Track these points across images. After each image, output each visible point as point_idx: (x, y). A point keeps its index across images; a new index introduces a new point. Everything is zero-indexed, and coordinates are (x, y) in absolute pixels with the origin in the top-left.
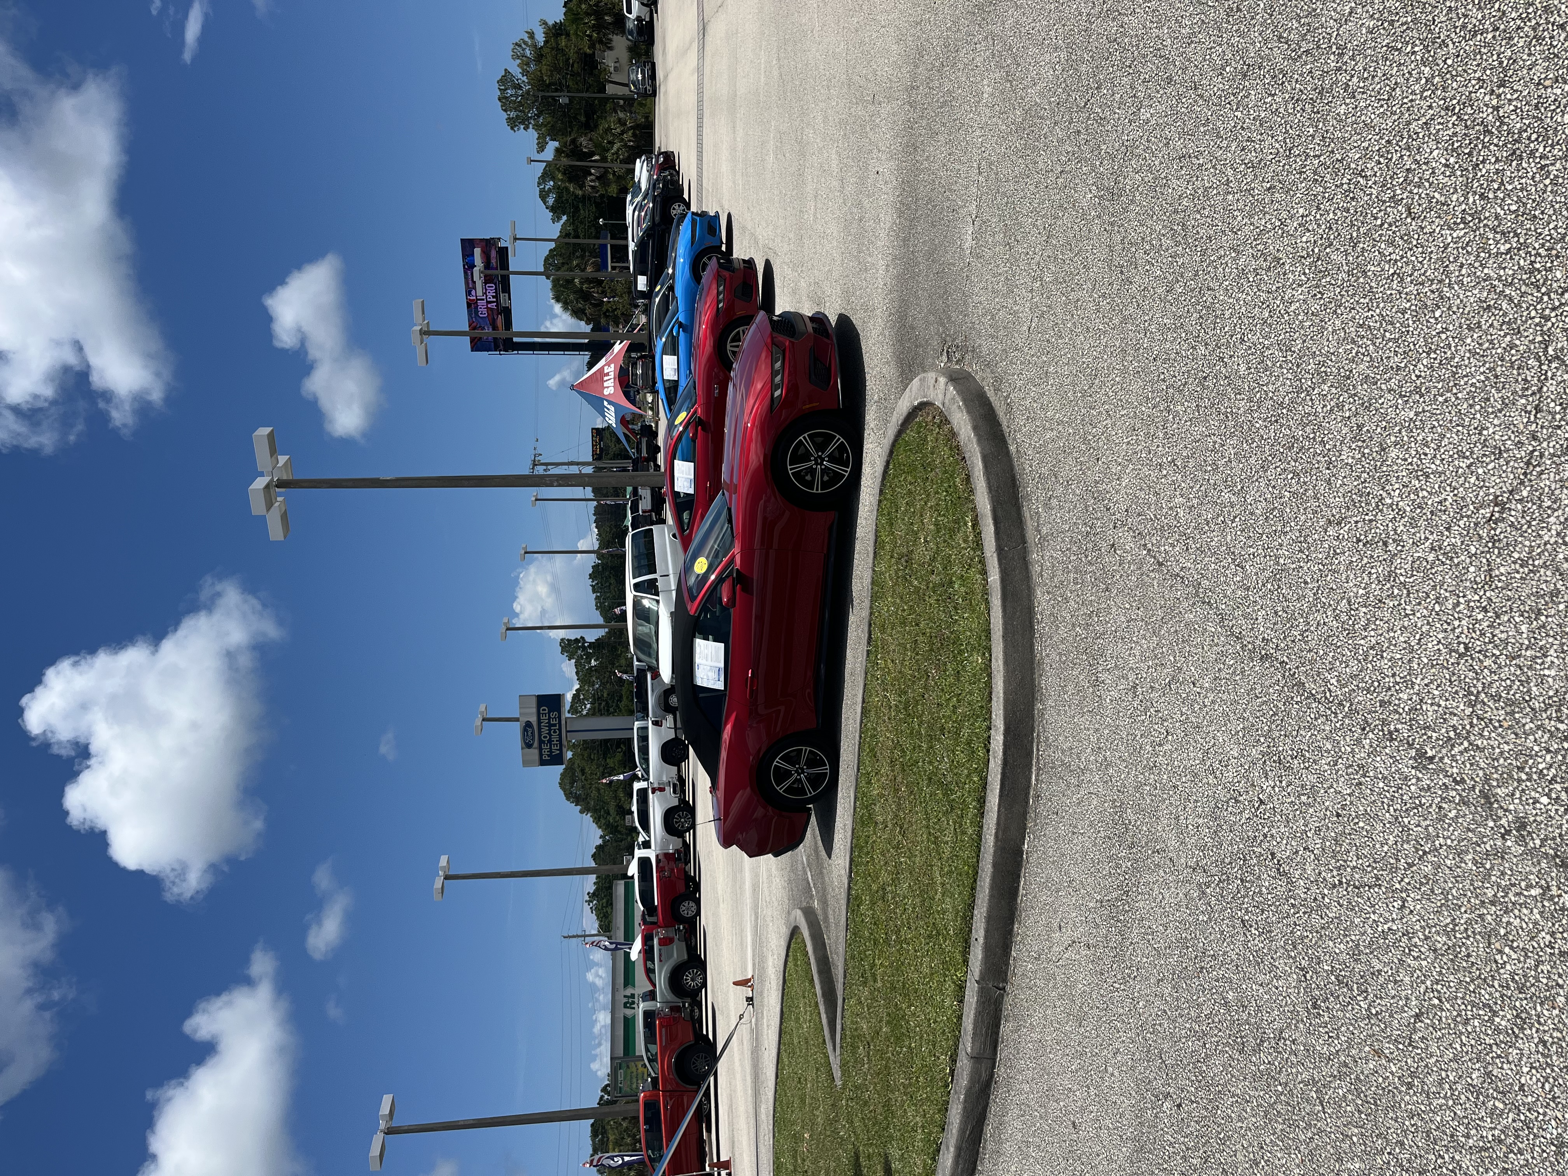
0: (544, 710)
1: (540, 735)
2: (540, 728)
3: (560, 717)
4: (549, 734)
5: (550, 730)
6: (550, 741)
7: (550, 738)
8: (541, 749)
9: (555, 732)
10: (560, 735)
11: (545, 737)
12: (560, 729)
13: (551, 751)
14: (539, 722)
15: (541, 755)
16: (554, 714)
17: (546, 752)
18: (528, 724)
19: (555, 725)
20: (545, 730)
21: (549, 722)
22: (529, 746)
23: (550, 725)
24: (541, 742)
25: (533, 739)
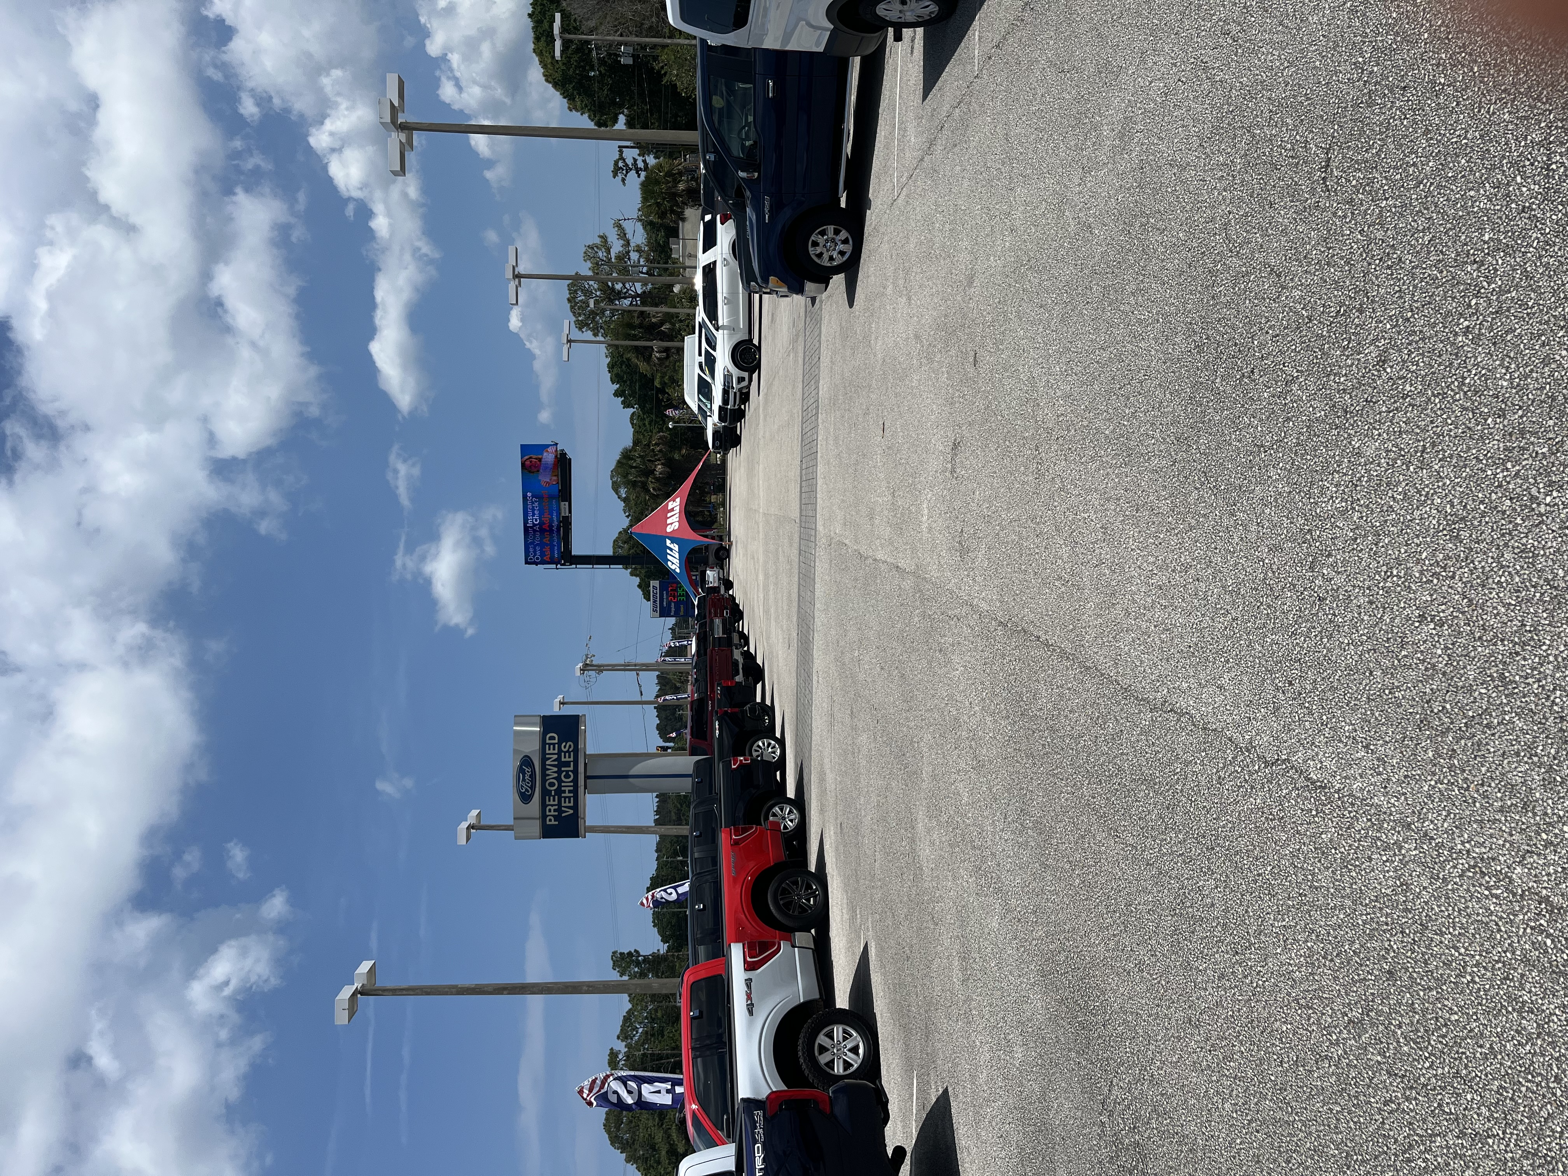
0: (552, 738)
1: (544, 781)
2: (544, 769)
3: (576, 750)
4: (558, 778)
5: (559, 772)
6: (559, 792)
7: (560, 786)
8: (544, 805)
9: (567, 776)
10: (575, 781)
11: (552, 784)
12: (576, 772)
13: (559, 810)
14: (544, 759)
15: (544, 816)
16: (566, 746)
17: (551, 811)
18: (527, 761)
19: (567, 764)
20: (552, 772)
21: (559, 759)
22: (525, 798)
23: (560, 764)
24: (545, 793)
25: (533, 788)
